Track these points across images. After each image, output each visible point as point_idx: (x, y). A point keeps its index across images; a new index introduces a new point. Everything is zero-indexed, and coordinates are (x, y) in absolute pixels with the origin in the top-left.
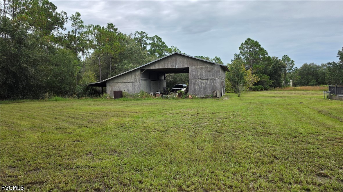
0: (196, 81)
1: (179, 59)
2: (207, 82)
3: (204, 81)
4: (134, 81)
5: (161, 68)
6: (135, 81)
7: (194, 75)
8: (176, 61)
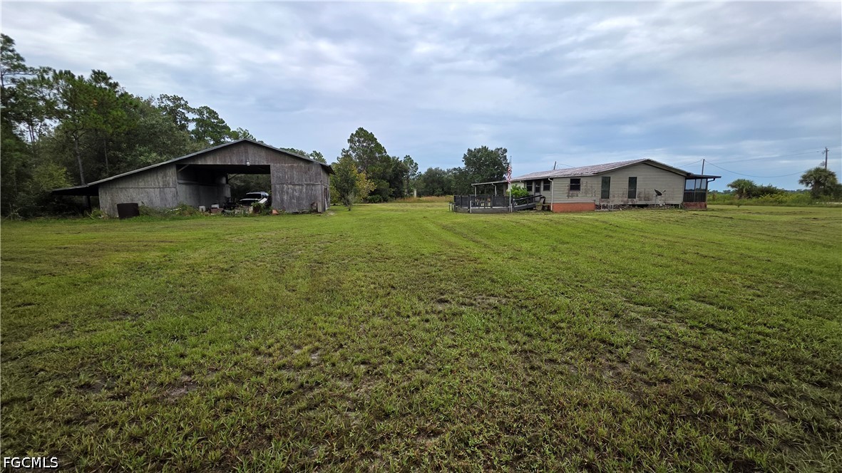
0: (283, 188)
1: (251, 150)
2: (302, 189)
3: (297, 187)
4: (163, 185)
5: (218, 163)
6: (166, 185)
7: (280, 177)
8: (247, 152)
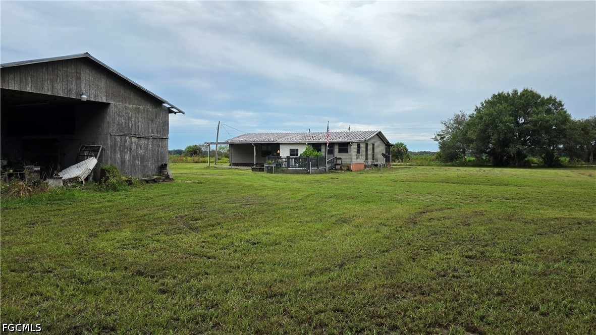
0: (125, 141)
1: (87, 75)
2: (148, 145)
5: (29, 89)
7: (122, 125)
